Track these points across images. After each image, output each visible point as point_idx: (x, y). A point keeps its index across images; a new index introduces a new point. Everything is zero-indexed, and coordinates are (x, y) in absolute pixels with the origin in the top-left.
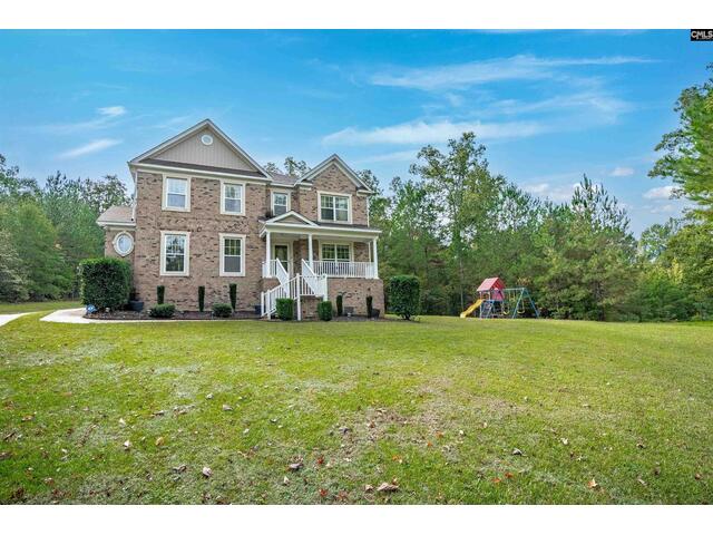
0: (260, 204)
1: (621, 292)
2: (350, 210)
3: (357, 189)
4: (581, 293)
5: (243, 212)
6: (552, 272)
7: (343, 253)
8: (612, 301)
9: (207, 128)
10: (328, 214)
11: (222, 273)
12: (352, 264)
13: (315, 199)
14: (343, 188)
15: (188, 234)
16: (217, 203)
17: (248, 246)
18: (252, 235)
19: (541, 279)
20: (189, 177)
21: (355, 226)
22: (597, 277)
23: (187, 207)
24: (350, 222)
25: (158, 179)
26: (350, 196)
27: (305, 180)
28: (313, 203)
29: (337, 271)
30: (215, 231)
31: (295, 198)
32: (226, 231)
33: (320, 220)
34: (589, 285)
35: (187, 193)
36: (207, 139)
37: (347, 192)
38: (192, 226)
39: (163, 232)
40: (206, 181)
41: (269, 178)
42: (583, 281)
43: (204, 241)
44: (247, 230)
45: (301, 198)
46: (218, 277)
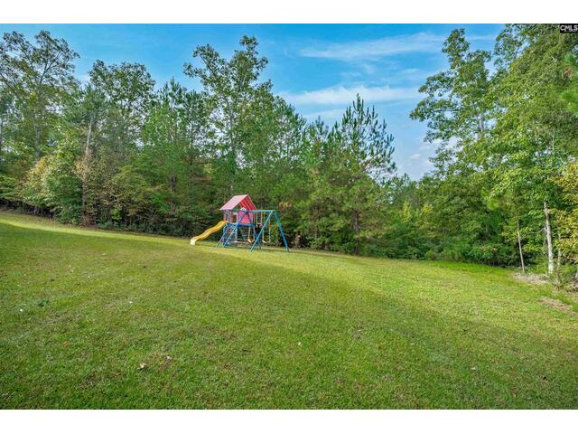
1: (379, 225)
4: (340, 223)
6: (313, 197)
8: (369, 235)
19: (301, 204)
22: (358, 206)
34: (347, 214)
42: (343, 209)
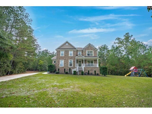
0: (76, 54)
2: (93, 53)
3: (95, 49)
5: (73, 56)
7: (92, 62)
9: (67, 42)
10: (89, 55)
11: (69, 66)
12: (94, 64)
13: (86, 52)
14: (92, 49)
15: (64, 60)
16: (68, 54)
17: (73, 61)
18: (74, 59)
20: (64, 51)
21: (94, 57)
23: (64, 56)
24: (93, 56)
25: (60, 52)
26: (93, 51)
27: (84, 49)
28: (85, 53)
29: (90, 66)
30: (68, 59)
31: (82, 52)
32: (70, 59)
33: (87, 56)
35: (64, 53)
36: (67, 44)
37: (92, 50)
38: (64, 59)
39: (60, 60)
40: (67, 51)
41: (77, 49)
43: (66, 61)
44: (73, 59)
45: (83, 52)
46: (68, 67)
